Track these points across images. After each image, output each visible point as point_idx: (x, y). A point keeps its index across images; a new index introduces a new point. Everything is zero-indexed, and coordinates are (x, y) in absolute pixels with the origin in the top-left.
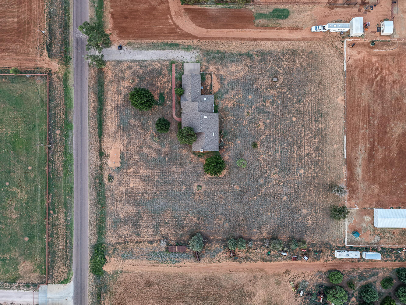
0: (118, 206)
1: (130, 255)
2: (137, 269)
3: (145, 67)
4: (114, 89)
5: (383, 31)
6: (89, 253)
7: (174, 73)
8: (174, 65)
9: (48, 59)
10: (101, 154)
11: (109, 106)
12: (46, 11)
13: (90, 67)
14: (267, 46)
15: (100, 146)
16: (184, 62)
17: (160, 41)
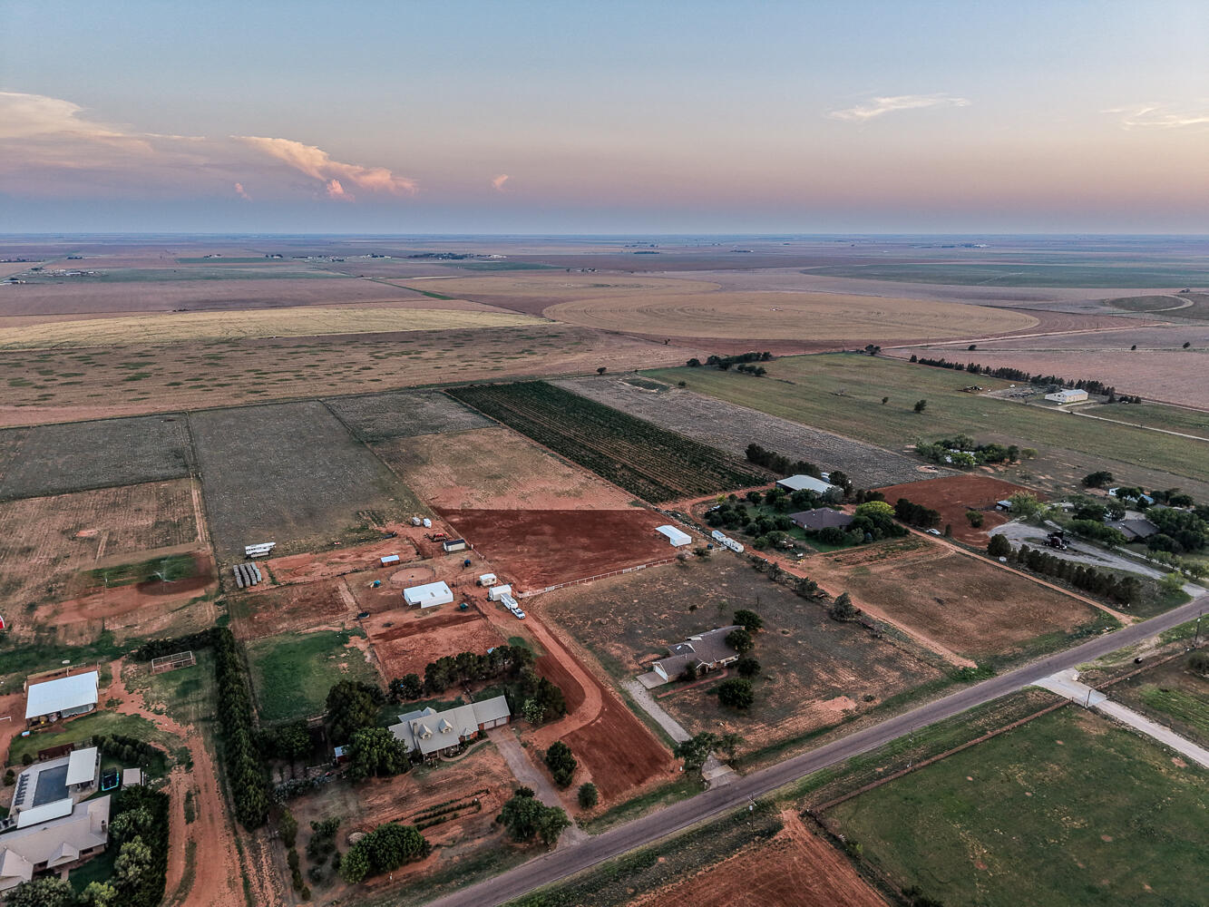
0: (891, 680)
1: (927, 652)
2: (936, 644)
3: (687, 720)
4: (750, 738)
5: (493, 580)
6: (980, 684)
7: (669, 693)
8: (659, 697)
9: (787, 828)
10: (850, 719)
11: (778, 734)
12: (708, 869)
13: (745, 775)
14: (567, 640)
15: (843, 723)
16: (647, 689)
17: (636, 718)
